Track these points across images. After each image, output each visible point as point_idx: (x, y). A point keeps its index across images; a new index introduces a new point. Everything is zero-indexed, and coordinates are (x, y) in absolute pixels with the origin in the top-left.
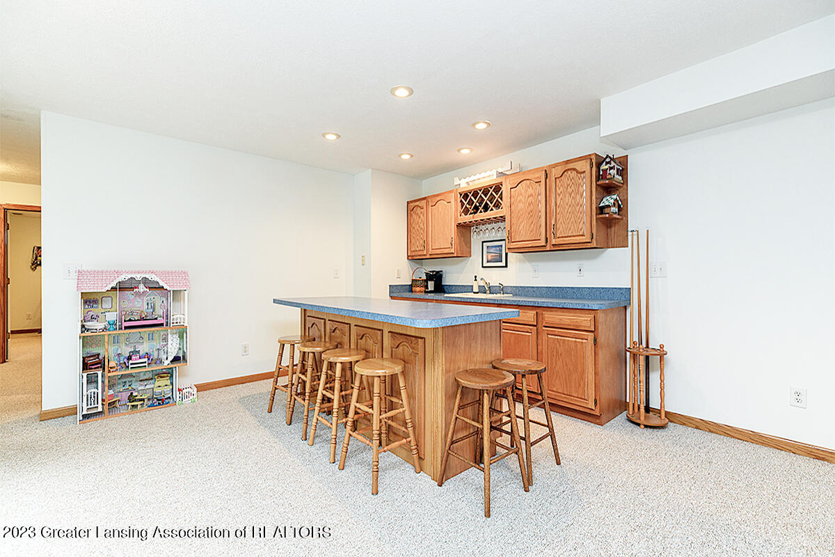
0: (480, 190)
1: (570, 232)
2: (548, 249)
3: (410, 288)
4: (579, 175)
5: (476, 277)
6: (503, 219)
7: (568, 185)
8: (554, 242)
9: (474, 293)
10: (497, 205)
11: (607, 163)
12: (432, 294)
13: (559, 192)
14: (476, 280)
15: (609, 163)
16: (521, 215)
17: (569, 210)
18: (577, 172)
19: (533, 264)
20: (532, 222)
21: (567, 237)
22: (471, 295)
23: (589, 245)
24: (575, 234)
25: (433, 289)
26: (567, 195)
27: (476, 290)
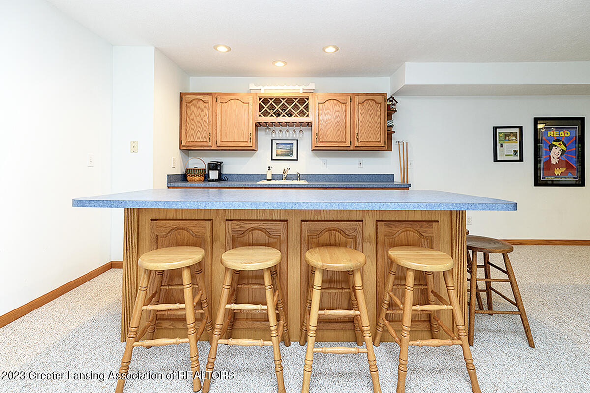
0: (283, 99)
1: (370, 139)
2: (352, 149)
3: (184, 178)
4: (377, 105)
5: (269, 167)
6: (309, 124)
7: (369, 109)
8: (357, 144)
9: (268, 180)
10: (302, 114)
11: (390, 101)
12: (217, 183)
13: (362, 113)
14: (269, 170)
15: (392, 101)
16: (329, 124)
17: (370, 125)
18: (375, 102)
19: (322, 158)
20: (338, 130)
21: (367, 142)
22: (266, 182)
23: (383, 149)
24: (373, 141)
25: (217, 178)
26: (368, 116)
27: (269, 177)
